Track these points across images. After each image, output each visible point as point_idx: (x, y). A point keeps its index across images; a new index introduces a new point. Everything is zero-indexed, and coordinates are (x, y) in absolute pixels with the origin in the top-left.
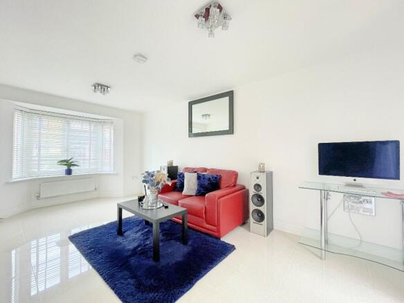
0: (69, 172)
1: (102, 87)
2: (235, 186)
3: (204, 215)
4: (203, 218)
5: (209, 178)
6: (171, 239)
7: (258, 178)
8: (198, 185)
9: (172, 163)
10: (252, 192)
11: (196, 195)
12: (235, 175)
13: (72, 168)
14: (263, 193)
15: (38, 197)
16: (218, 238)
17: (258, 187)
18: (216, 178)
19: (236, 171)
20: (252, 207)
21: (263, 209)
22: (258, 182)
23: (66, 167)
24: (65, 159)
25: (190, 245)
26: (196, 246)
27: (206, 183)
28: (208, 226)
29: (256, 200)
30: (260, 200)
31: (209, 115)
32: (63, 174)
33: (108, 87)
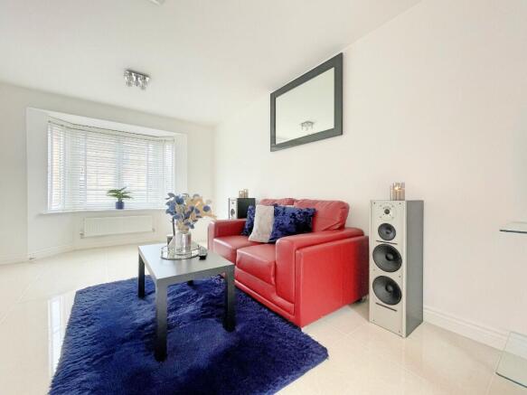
0: (120, 205)
1: (137, 76)
2: (342, 228)
3: (273, 279)
4: (271, 284)
5: (293, 214)
6: (211, 316)
7: (387, 212)
8: (274, 225)
9: (247, 193)
10: (375, 241)
11: (269, 243)
12: (343, 209)
13: (124, 200)
14: (400, 244)
15: (82, 234)
16: (296, 327)
17: (387, 230)
18: (305, 213)
19: (344, 201)
20: (375, 272)
21: (399, 277)
22: (387, 219)
23: (117, 200)
24: (117, 188)
25: (238, 334)
26: (247, 336)
27: (287, 222)
28: (279, 300)
29: (381, 257)
30: (392, 257)
31: (312, 123)
32: (114, 208)
33: (145, 76)
